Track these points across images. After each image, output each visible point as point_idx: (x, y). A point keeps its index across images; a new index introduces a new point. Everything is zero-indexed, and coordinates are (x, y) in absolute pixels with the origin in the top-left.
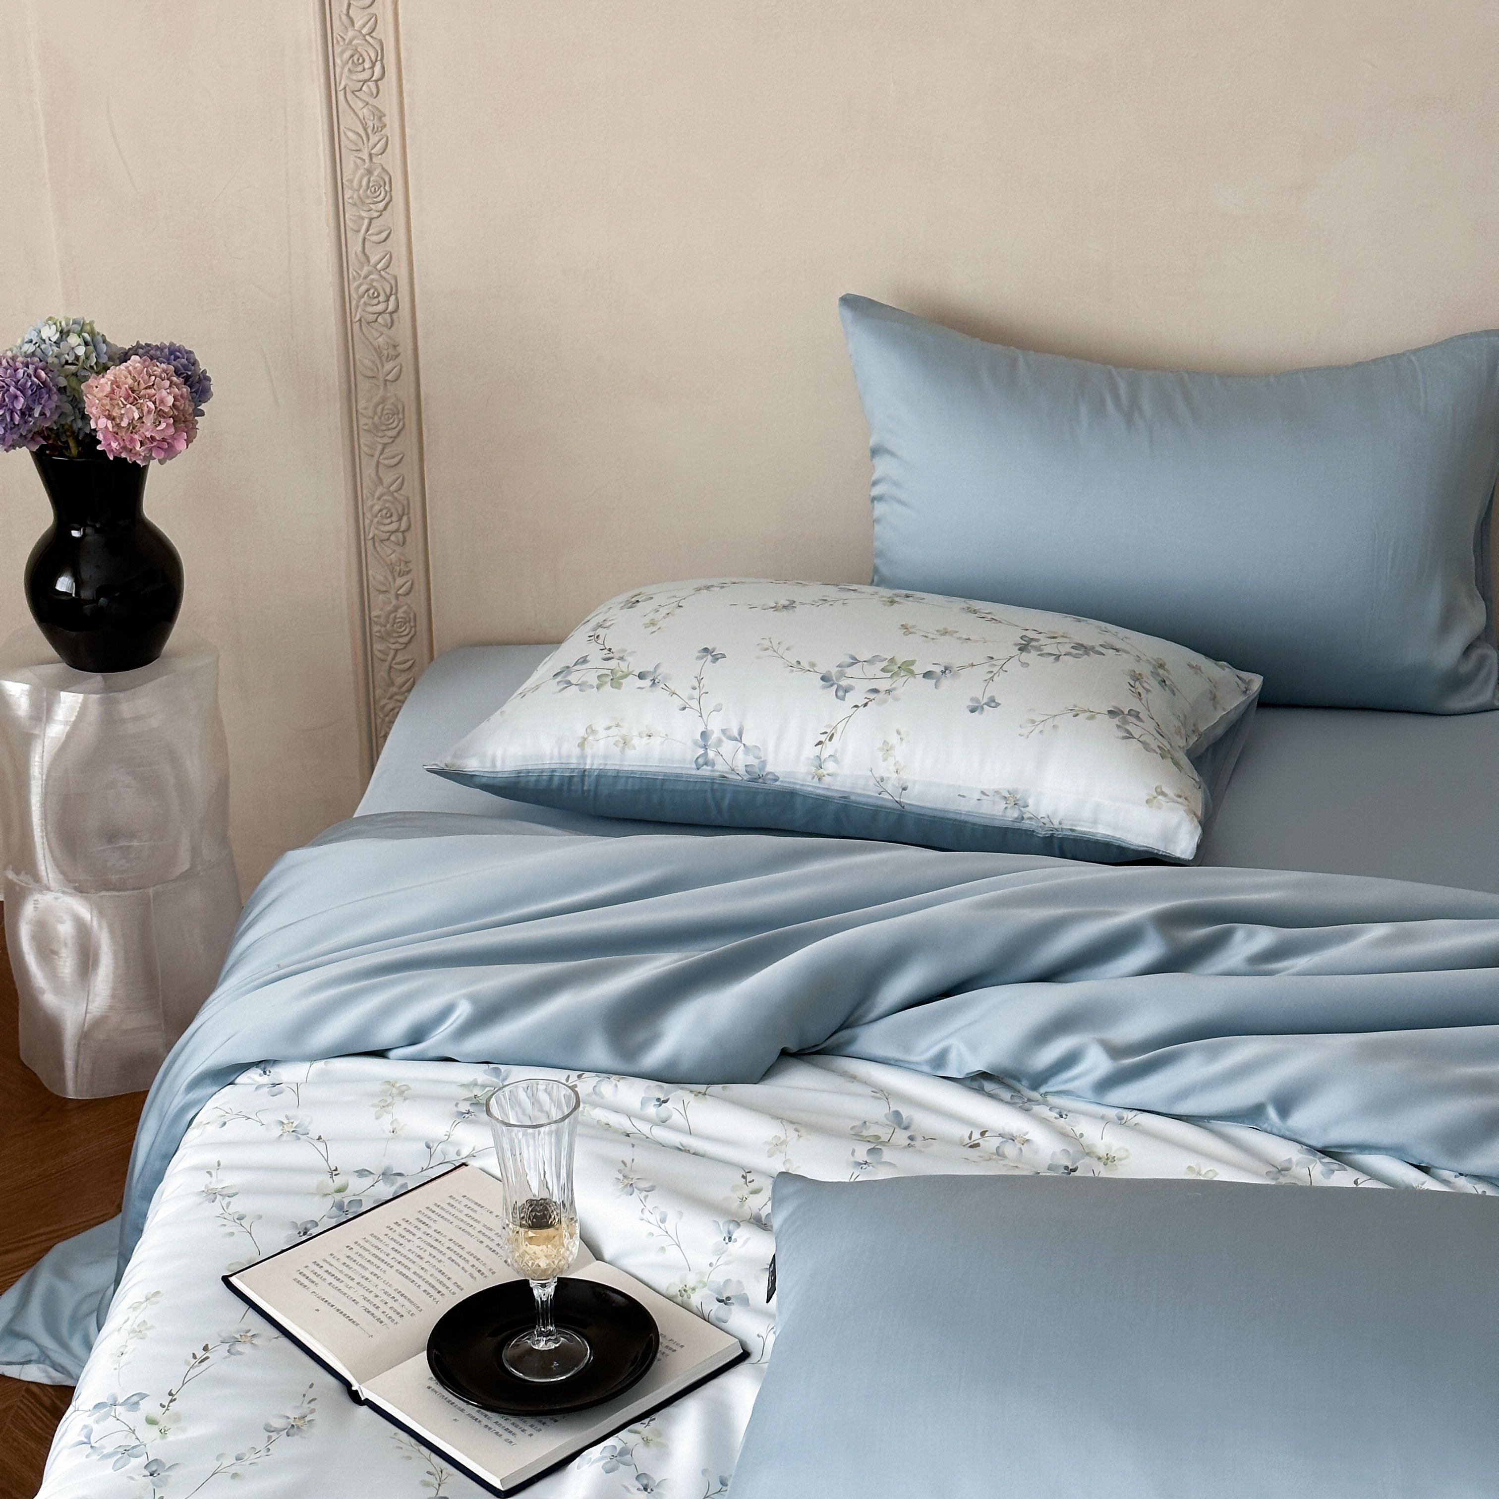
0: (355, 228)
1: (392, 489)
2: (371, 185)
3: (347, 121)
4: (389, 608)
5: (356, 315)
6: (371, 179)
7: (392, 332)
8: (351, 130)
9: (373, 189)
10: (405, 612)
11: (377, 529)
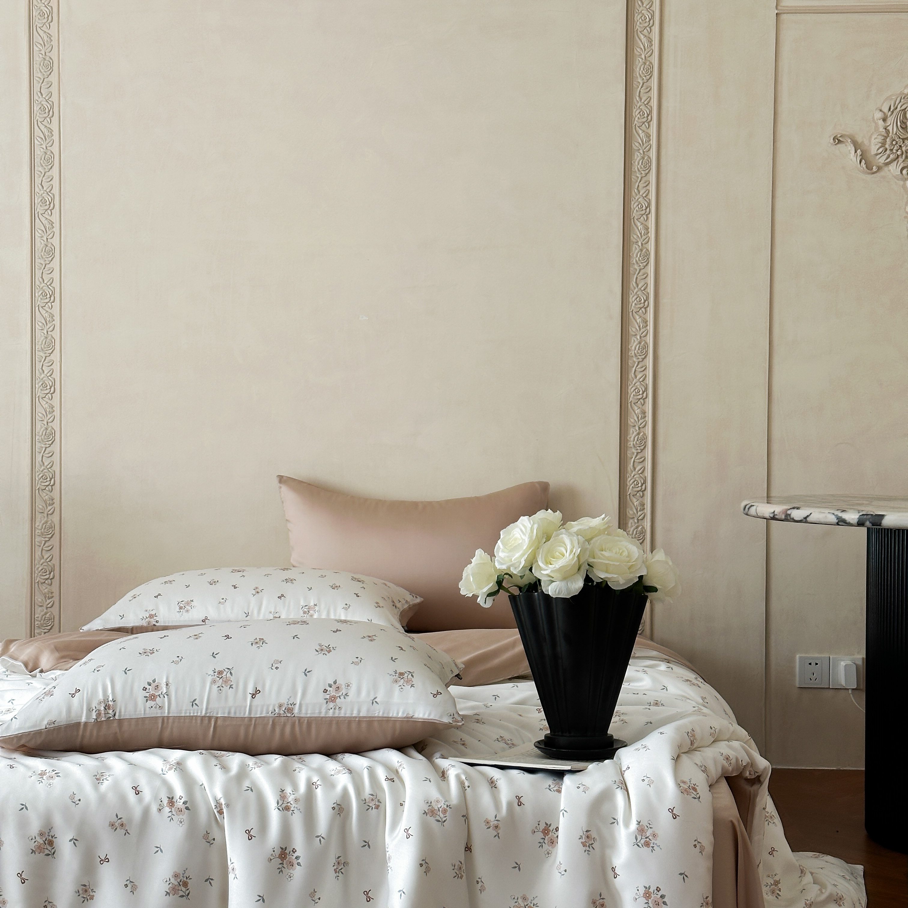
0: (39, 451)
1: (48, 560)
2: (47, 433)
3: (39, 409)
4: (43, 613)
5: (37, 486)
6: (47, 432)
7: (51, 494)
8: (40, 413)
9: (47, 436)
10: (50, 615)
11: (40, 578)
